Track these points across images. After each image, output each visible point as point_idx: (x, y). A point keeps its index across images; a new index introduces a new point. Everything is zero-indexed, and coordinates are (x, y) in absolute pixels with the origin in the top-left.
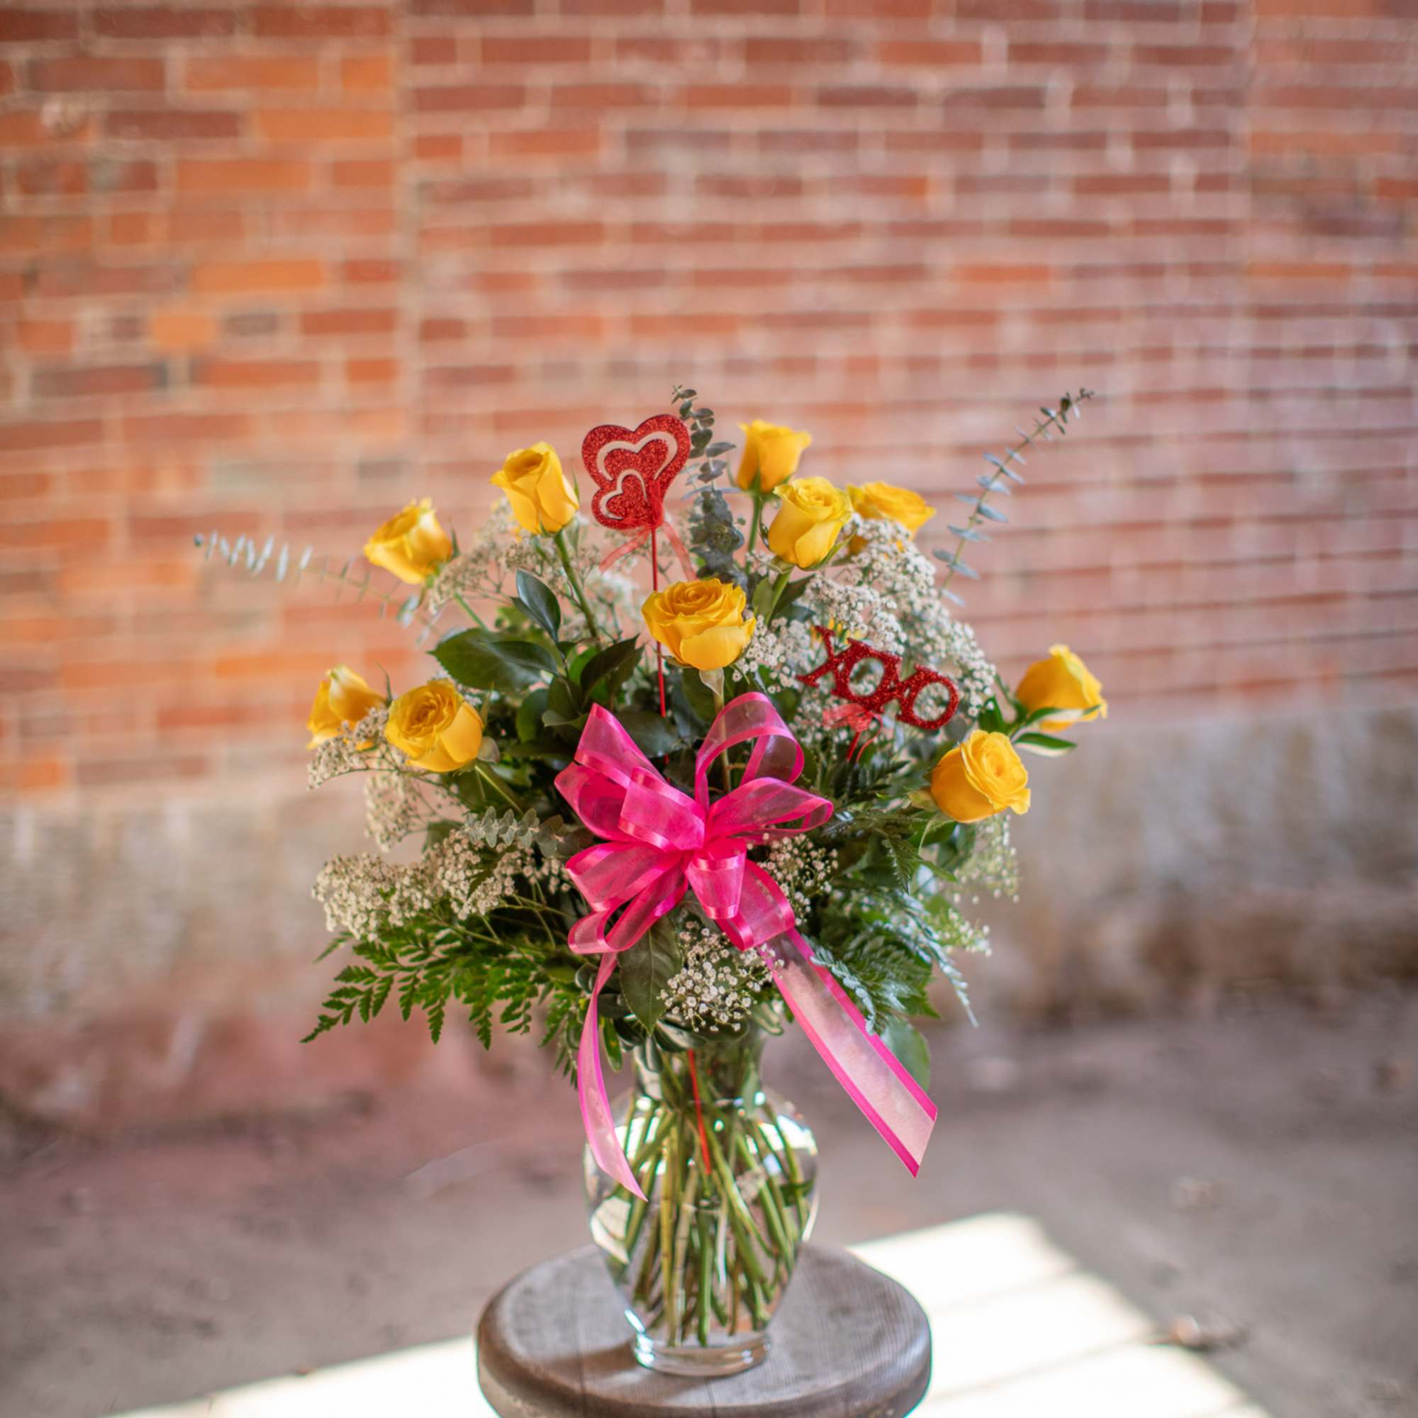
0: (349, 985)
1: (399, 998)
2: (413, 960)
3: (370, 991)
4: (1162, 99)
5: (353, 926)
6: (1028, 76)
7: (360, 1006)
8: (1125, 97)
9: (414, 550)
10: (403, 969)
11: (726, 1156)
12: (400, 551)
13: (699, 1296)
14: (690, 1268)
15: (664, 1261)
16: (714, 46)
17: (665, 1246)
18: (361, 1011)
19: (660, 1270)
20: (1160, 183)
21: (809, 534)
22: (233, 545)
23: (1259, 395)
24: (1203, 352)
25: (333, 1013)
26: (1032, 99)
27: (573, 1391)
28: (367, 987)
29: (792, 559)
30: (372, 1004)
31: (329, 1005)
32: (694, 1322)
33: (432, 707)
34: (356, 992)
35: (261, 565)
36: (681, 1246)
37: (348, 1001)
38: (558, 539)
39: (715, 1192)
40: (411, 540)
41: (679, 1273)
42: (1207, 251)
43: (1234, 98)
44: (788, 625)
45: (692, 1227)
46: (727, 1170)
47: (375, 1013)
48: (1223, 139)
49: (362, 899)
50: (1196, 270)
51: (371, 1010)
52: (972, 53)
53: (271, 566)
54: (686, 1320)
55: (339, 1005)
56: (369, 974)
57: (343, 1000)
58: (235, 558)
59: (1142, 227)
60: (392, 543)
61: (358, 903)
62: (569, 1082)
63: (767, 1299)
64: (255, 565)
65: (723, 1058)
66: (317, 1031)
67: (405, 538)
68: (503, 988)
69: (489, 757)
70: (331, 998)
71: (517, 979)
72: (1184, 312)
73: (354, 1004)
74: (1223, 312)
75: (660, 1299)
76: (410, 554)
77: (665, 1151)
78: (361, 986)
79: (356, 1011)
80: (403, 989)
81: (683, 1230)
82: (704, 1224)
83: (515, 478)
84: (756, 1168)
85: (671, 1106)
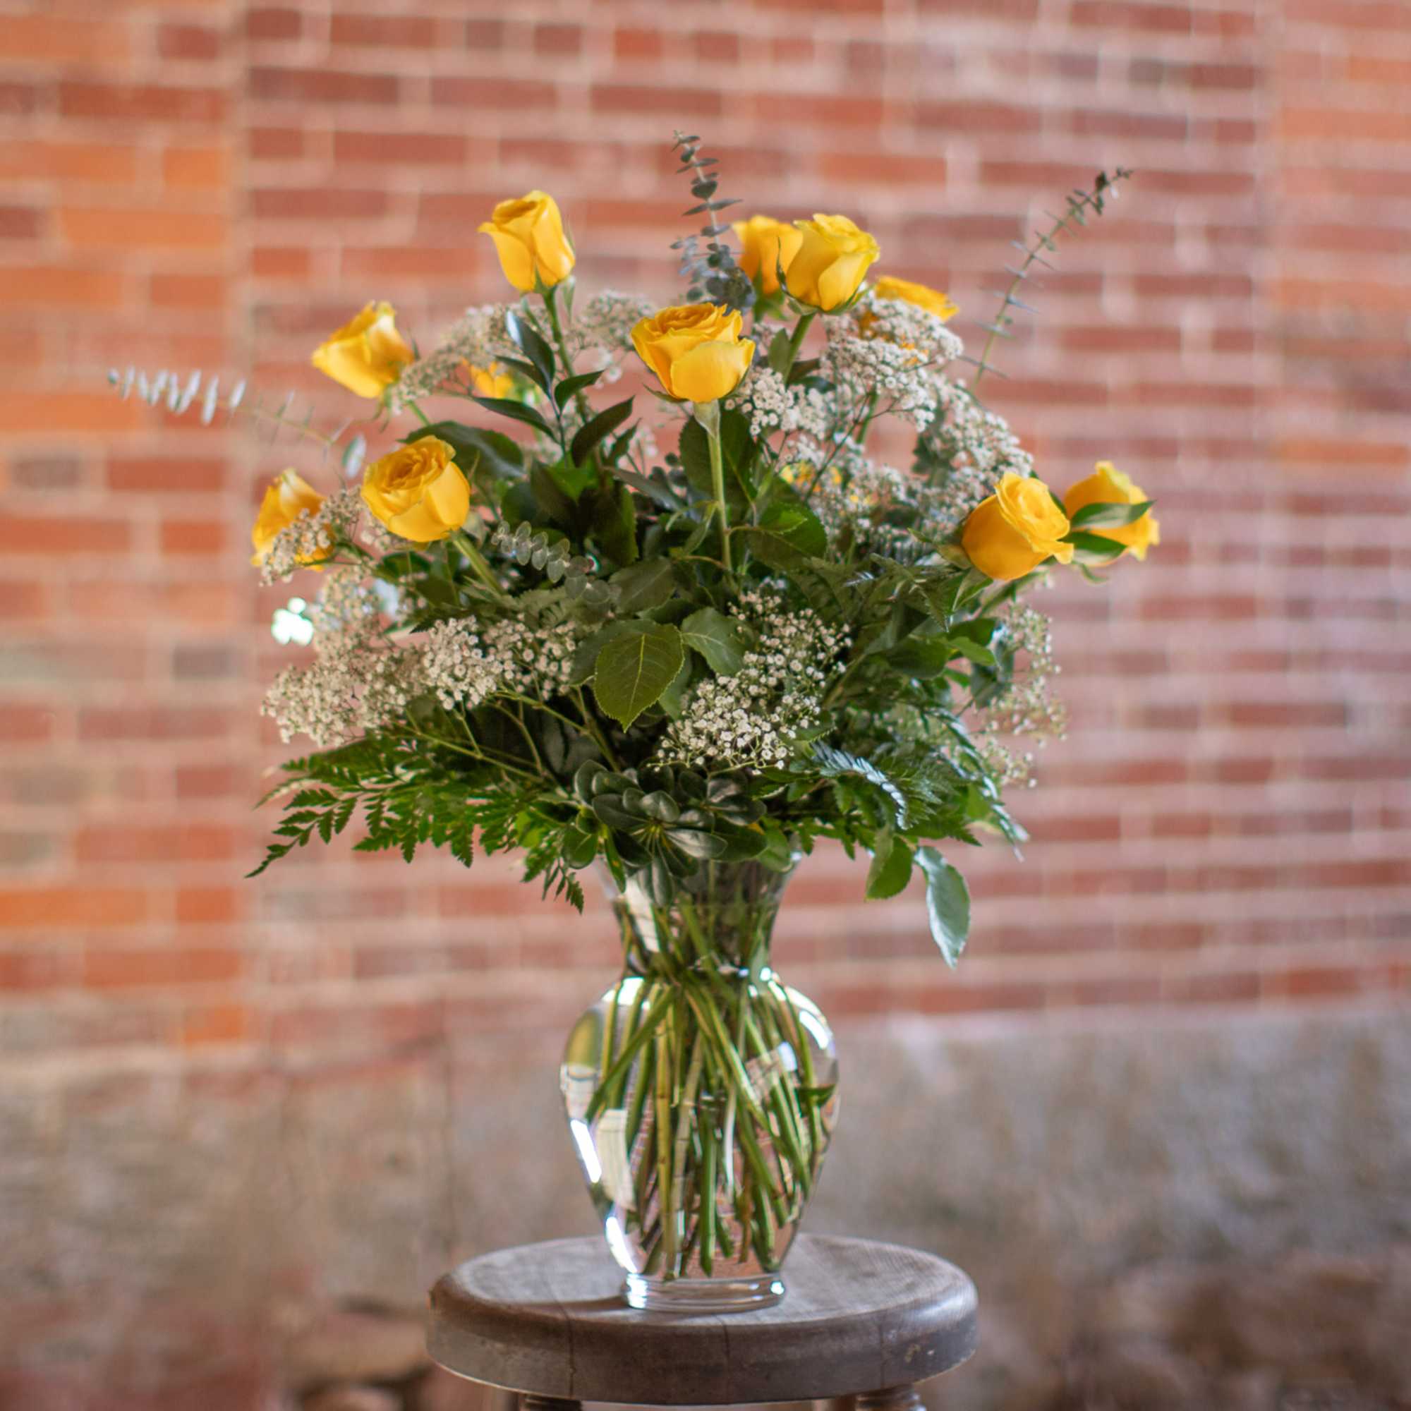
0: (303, 809)
1: (366, 816)
2: (378, 782)
3: (330, 813)
4: (1168, 235)
5: (315, 731)
6: (1003, 202)
7: (319, 826)
8: (1123, 232)
9: (374, 354)
10: (365, 790)
11: (734, 1039)
12: (357, 354)
13: (702, 1210)
14: (692, 1174)
15: (662, 1168)
16: (619, 153)
17: (663, 1150)
18: (320, 831)
19: (656, 1186)
20: (1168, 339)
21: (834, 267)
22: (151, 380)
23: (1299, 608)
24: (1229, 553)
25: (285, 840)
26: (1008, 229)
27: (555, 1320)
28: (326, 809)
29: (814, 299)
30: (333, 823)
31: (281, 832)
32: (697, 1249)
33: (415, 462)
34: (311, 816)
35: (185, 404)
36: (681, 1147)
37: (303, 826)
38: (549, 300)
39: (721, 1085)
40: (368, 340)
41: (679, 1181)
42: (1228, 423)
43: (1255, 236)
44: (806, 392)
45: (693, 1130)
46: (736, 1057)
47: (338, 831)
48: (1243, 287)
49: (328, 695)
50: (1218, 449)
51: (333, 830)
52: (934, 171)
53: (197, 405)
54: (687, 1249)
55: (294, 831)
56: (327, 798)
57: (298, 825)
58: (155, 397)
59: (1147, 393)
60: (349, 343)
61: (322, 700)
62: (565, 899)
63: (780, 1222)
64: (178, 402)
65: (728, 920)
66: (265, 864)
67: (363, 337)
68: (480, 814)
69: (475, 530)
70: (283, 826)
71: (497, 807)
72: (1200, 501)
73: (312, 827)
74: (1250, 503)
75: (657, 1224)
76: (368, 356)
77: (661, 1043)
78: (319, 809)
79: (315, 832)
80: (369, 807)
81: (684, 1130)
82: (710, 1122)
83: (506, 222)
84: (765, 1057)
85: (668, 981)
